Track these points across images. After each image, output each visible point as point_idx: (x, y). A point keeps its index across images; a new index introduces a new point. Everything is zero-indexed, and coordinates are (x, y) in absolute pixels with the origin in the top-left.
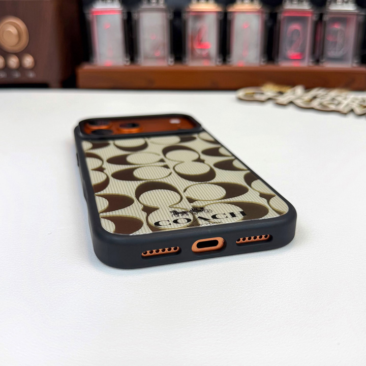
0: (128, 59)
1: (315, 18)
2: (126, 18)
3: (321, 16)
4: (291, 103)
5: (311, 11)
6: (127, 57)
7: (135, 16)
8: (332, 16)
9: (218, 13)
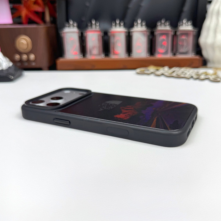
0: (82, 56)
1: (172, 33)
2: (80, 35)
3: (176, 32)
4: (163, 74)
5: (171, 30)
6: (81, 54)
7: (85, 34)
8: (181, 32)
9: (125, 32)
